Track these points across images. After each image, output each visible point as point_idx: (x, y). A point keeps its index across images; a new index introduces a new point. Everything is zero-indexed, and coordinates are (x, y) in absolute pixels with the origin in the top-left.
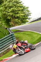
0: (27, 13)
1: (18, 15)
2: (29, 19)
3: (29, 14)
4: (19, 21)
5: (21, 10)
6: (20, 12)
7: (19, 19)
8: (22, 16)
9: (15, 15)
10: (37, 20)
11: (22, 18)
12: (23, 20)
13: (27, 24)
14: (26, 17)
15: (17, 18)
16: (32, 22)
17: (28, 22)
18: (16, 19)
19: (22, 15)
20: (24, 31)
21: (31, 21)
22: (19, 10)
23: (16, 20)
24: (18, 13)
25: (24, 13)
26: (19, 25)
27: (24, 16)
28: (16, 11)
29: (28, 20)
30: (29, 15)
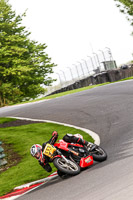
0: (41, 65)
1: (12, 71)
2: (48, 83)
3: (48, 66)
4: (16, 89)
5: (20, 54)
6: (16, 61)
7: (14, 85)
8: (24, 74)
9: (3, 70)
10: (74, 86)
11: (26, 80)
12: (29, 88)
13: (40, 100)
14: (39, 76)
15: (10, 81)
16: (56, 92)
17: (42, 92)
18: (5, 82)
19: (26, 69)
20: (30, 122)
21: (54, 90)
22: (16, 56)
23: (6, 85)
24: (11, 65)
25: (31, 63)
26: (15, 102)
27: (31, 74)
28: (3, 56)
29: (42, 86)
30: (46, 71)
